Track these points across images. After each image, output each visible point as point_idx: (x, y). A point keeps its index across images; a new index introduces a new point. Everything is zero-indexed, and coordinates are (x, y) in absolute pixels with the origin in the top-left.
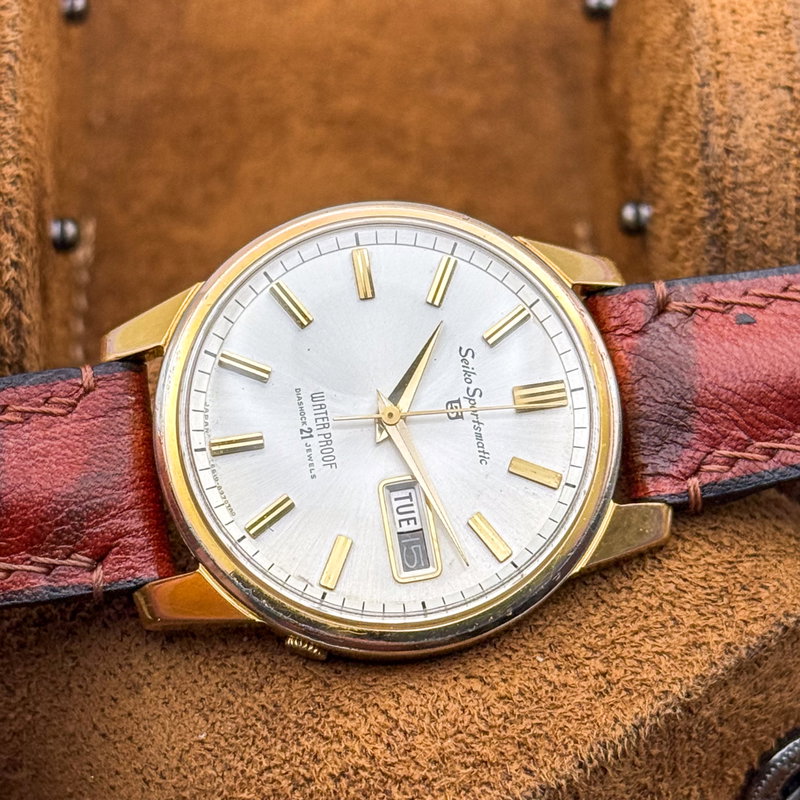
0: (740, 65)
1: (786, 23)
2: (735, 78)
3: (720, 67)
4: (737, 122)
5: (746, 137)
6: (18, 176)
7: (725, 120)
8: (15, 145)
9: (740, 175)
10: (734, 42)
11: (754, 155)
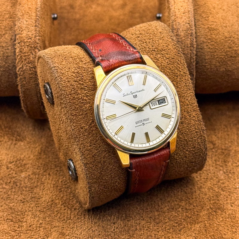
0: (180, 19)
1: (189, 12)
2: (178, 21)
3: (176, 20)
4: (179, 29)
5: (180, 32)
6: (39, 39)
7: (176, 29)
8: (39, 33)
9: (179, 39)
10: (179, 15)
11: (182, 36)
